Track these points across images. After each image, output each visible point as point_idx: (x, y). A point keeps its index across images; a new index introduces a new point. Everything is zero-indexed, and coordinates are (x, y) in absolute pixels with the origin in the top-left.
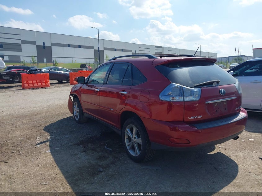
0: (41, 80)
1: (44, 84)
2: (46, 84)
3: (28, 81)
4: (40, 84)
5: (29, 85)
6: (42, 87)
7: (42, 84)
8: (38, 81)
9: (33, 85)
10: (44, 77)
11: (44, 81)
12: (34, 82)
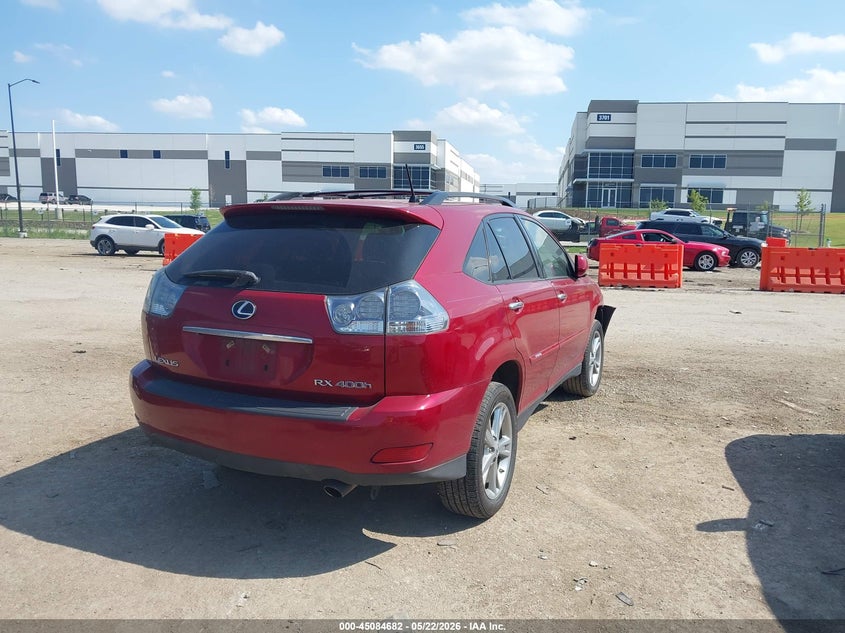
0: (652, 265)
1: (659, 277)
2: (666, 277)
3: (612, 264)
4: (646, 276)
5: (612, 276)
6: (653, 285)
7: (653, 277)
8: (642, 267)
9: (625, 276)
10: (666, 255)
11: (663, 269)
12: (619, 266)
